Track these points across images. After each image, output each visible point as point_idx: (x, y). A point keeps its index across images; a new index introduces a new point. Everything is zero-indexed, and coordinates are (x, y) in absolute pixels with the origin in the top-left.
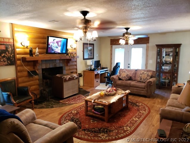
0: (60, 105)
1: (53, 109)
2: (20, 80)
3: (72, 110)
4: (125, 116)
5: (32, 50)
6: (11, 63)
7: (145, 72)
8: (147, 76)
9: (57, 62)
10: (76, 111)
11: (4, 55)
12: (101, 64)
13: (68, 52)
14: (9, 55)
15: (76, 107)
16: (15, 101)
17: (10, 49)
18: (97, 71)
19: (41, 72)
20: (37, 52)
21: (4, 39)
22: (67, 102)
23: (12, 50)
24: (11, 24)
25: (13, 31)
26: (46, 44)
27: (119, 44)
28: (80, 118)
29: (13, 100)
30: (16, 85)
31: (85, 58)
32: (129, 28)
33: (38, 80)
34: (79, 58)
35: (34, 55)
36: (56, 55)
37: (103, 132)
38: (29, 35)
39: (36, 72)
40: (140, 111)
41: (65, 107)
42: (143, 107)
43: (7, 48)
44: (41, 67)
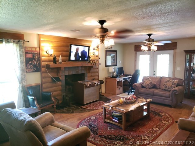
0: (80, 110)
2: (44, 85)
3: (91, 116)
4: (144, 125)
5: (56, 57)
6: (37, 70)
7: (171, 80)
8: (173, 85)
9: (79, 69)
10: (95, 118)
11: (31, 62)
12: (124, 71)
15: (95, 113)
16: (39, 105)
17: (36, 57)
18: (120, 78)
19: (64, 78)
20: (60, 59)
21: (31, 49)
22: (88, 108)
23: (38, 58)
24: (38, 35)
25: (39, 41)
26: (68, 52)
28: (97, 124)
29: (37, 104)
30: (41, 91)
32: (152, 34)
33: (61, 86)
34: (100, 65)
35: (57, 63)
37: (119, 140)
39: (59, 78)
40: (163, 122)
41: (85, 113)
42: (166, 117)
43: (33, 56)
44: (64, 74)
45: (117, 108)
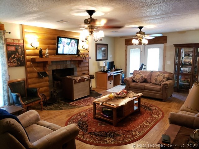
0: (69, 107)
1: (62, 111)
2: (29, 81)
3: (81, 112)
4: (135, 120)
5: (42, 51)
6: (21, 64)
7: (161, 74)
8: (163, 78)
9: (68, 63)
10: (84, 114)
11: (14, 56)
12: (115, 65)
13: (80, 53)
14: (19, 56)
15: (85, 109)
16: (24, 102)
17: (20, 50)
18: (111, 73)
19: (52, 73)
20: (46, 53)
21: (14, 41)
22: (76, 105)
23: (22, 51)
24: (21, 26)
25: (23, 32)
26: (56, 45)
27: (132, 44)
28: (87, 120)
29: (21, 101)
30: (26, 86)
31: (98, 58)
32: (143, 27)
33: (49, 81)
34: (90, 59)
35: (43, 56)
36: (67, 56)
37: (109, 136)
38: (39, 36)
39: (46, 73)
40: (153, 116)
42: (156, 111)
43: (17, 49)
44: (51, 68)
45: (107, 103)
